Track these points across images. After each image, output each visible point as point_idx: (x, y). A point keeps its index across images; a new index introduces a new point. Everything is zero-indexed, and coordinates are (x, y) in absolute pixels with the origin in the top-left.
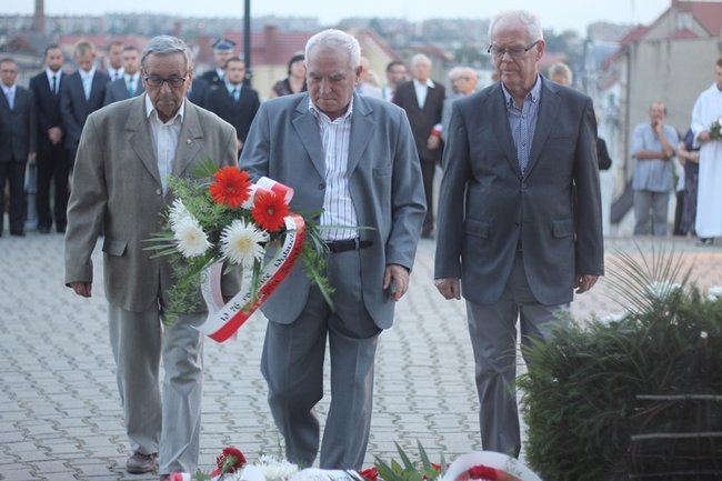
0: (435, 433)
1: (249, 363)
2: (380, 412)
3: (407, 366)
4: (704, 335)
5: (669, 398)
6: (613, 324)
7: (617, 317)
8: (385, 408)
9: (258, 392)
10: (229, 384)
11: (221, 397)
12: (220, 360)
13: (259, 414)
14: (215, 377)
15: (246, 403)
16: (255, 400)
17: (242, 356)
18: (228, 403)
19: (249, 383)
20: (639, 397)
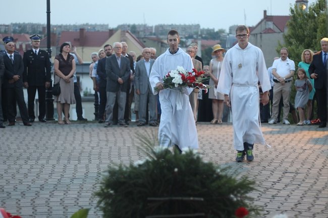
0: (97, 214)
1: (23, 183)
2: (75, 205)
3: (96, 184)
4: (176, 170)
5: (162, 199)
6: (140, 165)
7: (141, 162)
8: (78, 203)
9: (22, 197)
10: (10, 194)
11: (4, 200)
12: (11, 182)
13: (19, 207)
14: (5, 190)
15: (14, 203)
16: (19, 201)
17: (22, 180)
18: (6, 202)
19: (19, 193)
20: (149, 199)
